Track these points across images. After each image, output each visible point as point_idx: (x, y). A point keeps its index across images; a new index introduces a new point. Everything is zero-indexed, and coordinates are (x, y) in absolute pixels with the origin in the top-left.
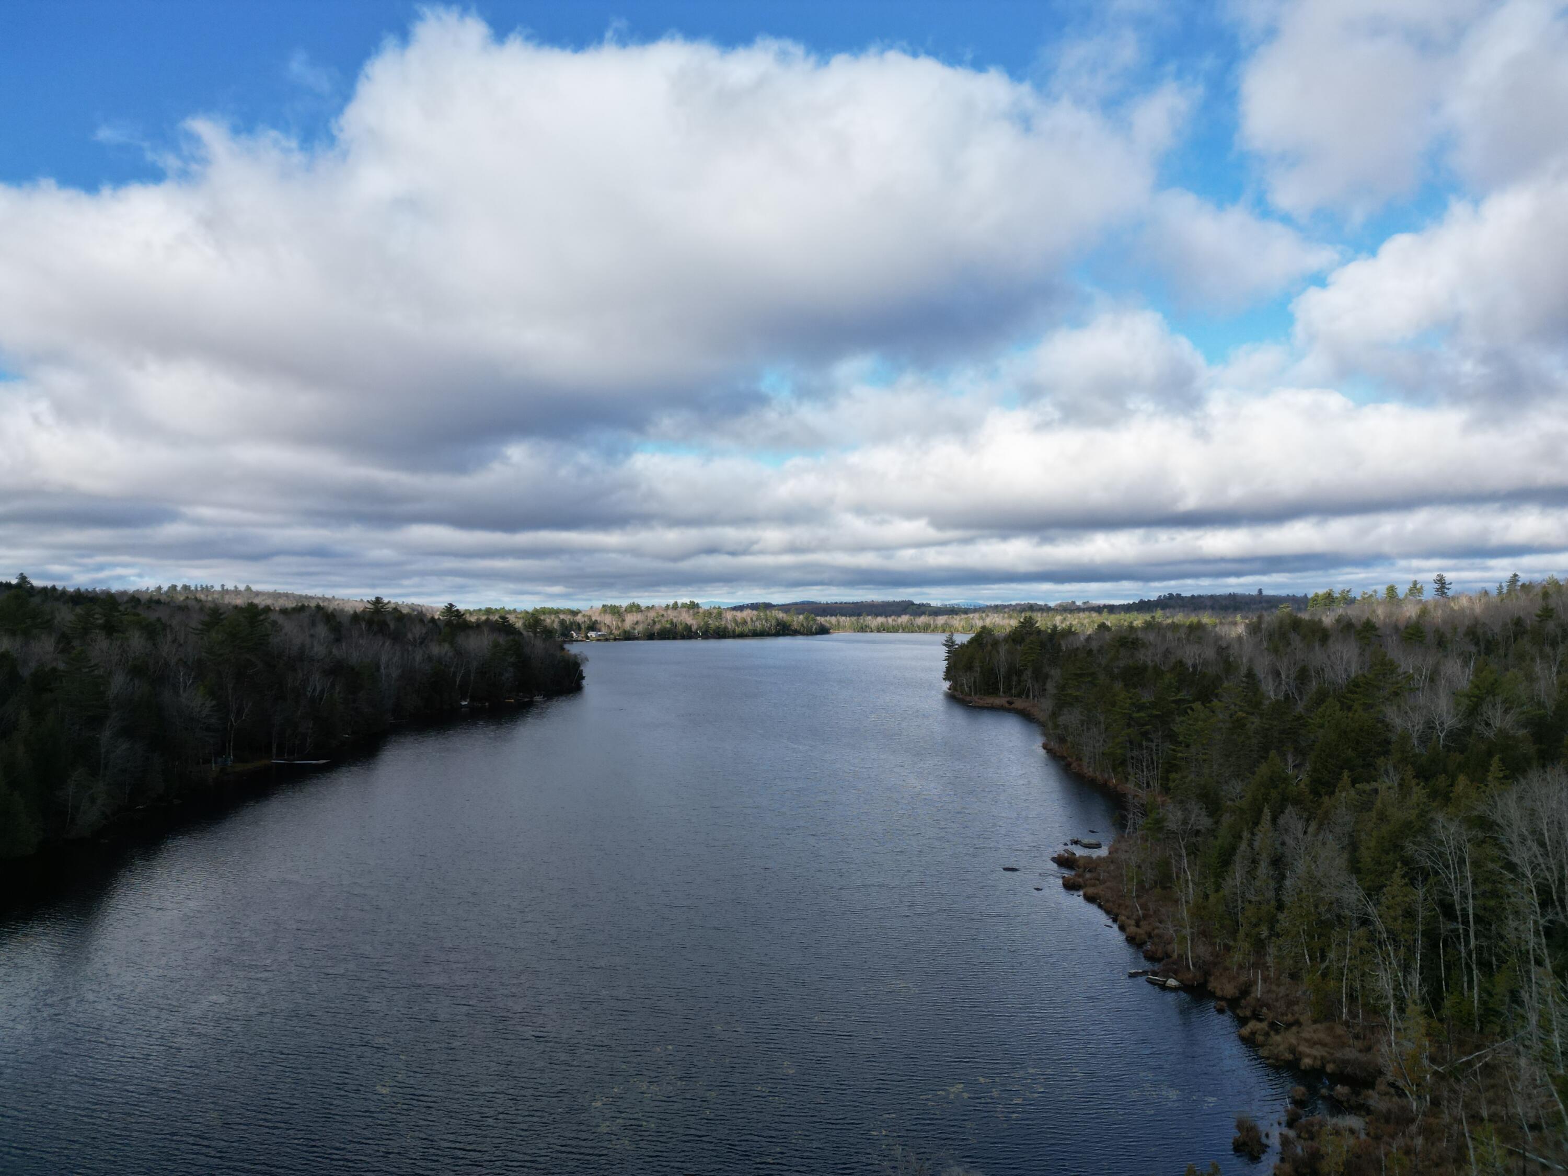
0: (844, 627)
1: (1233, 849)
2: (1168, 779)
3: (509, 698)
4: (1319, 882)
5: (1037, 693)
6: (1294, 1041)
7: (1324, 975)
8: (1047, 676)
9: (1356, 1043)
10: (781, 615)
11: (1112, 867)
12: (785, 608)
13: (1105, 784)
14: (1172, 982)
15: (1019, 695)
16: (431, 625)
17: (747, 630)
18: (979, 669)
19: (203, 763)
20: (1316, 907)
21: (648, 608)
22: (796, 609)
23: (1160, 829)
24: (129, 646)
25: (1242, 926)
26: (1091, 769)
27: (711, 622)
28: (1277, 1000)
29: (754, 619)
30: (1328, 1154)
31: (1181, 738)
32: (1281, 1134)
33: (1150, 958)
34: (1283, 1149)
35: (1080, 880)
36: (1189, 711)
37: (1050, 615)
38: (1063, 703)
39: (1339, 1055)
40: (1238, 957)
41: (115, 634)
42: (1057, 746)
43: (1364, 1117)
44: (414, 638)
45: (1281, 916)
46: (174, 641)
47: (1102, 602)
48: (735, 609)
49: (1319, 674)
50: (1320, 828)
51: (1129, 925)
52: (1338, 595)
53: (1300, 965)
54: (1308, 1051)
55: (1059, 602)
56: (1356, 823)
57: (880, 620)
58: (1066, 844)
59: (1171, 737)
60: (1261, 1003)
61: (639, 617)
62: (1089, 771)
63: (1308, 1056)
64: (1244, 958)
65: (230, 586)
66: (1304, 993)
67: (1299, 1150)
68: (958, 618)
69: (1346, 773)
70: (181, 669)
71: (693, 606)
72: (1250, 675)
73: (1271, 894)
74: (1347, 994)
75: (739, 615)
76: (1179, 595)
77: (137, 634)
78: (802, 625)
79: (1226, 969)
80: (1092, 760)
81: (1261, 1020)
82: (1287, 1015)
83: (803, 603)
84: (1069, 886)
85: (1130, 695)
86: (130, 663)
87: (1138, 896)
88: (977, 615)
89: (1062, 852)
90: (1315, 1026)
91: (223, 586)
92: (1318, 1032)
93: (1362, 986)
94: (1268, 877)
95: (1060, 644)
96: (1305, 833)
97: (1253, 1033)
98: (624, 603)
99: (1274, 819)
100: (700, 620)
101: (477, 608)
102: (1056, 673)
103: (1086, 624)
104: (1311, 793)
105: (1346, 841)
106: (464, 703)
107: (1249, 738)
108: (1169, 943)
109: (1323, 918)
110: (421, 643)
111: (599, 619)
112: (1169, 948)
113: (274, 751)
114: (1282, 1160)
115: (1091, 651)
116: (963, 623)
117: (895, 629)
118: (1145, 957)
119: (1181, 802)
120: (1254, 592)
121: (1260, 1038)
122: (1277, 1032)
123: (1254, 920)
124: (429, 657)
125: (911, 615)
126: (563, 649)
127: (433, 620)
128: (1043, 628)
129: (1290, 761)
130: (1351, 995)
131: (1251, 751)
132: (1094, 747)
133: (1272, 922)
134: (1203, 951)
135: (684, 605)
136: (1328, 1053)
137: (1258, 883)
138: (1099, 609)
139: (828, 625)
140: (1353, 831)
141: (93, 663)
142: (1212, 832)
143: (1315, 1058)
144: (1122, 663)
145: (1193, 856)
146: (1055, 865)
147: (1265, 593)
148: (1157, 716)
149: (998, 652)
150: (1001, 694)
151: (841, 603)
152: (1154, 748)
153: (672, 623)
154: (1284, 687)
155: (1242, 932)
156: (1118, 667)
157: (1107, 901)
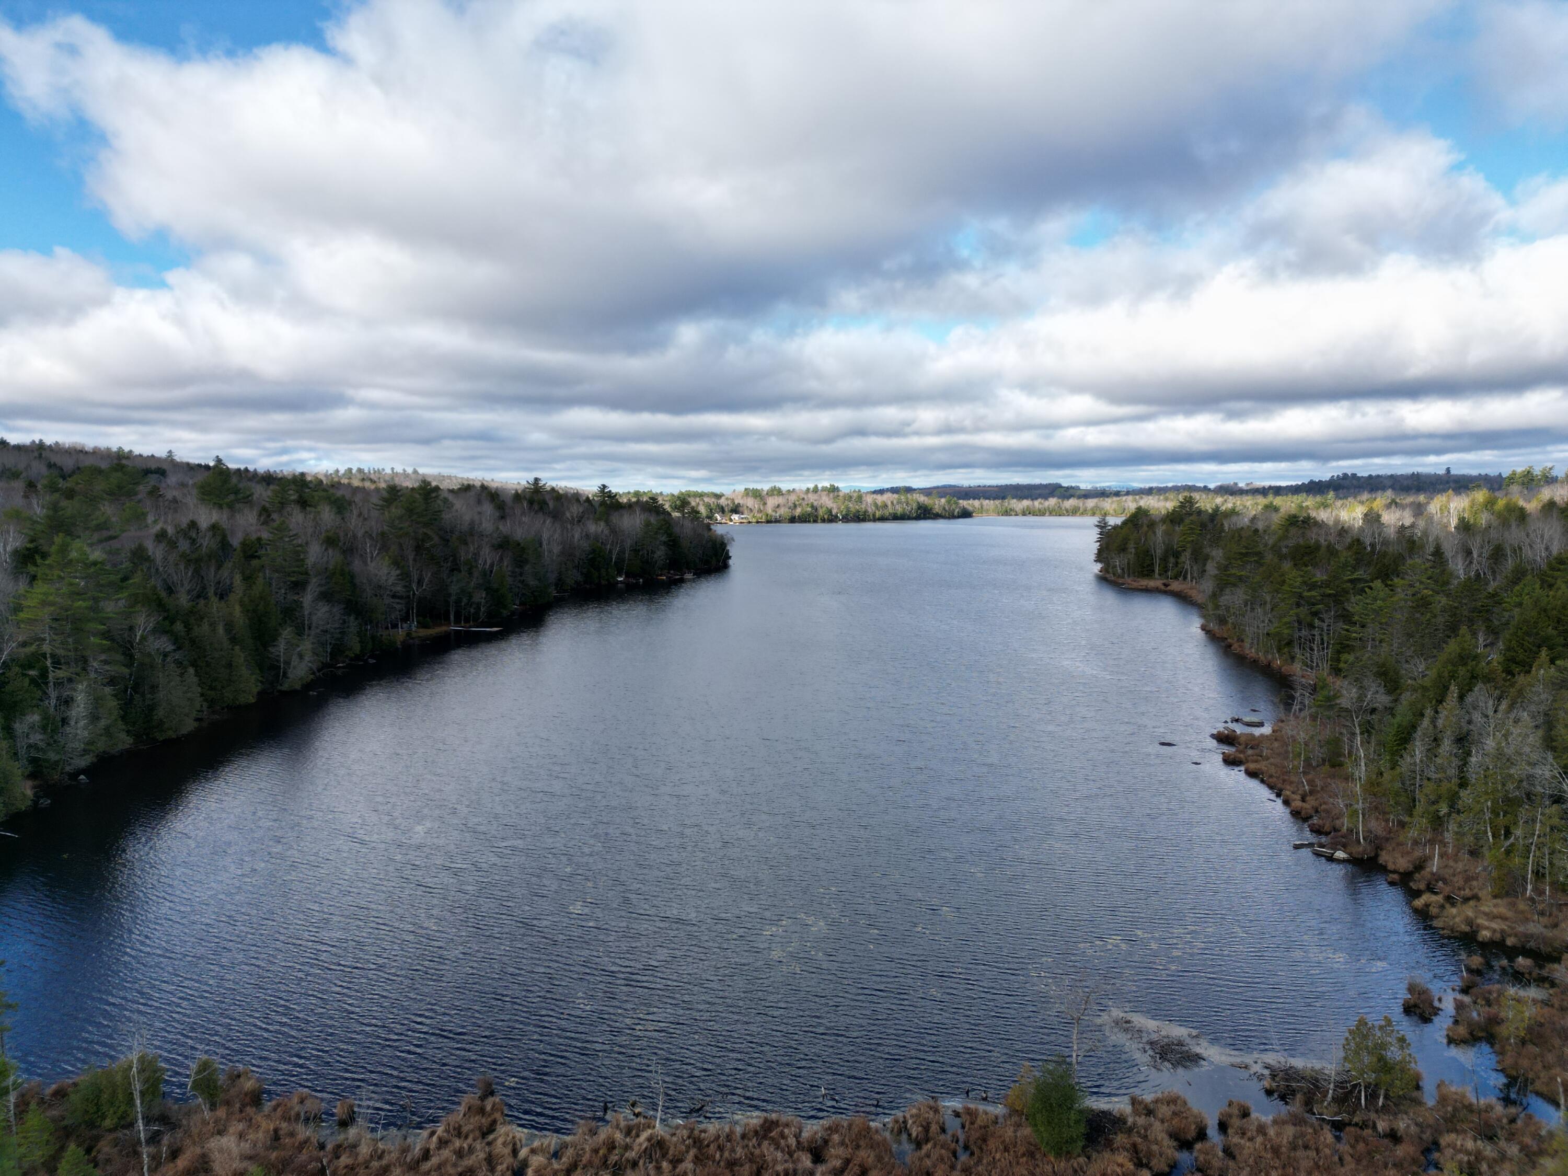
0: (987, 511)
1: (1414, 727)
2: (1339, 660)
3: (661, 575)
4: (1508, 760)
5: (1195, 575)
6: (1470, 914)
7: (1508, 852)
8: (1207, 558)
9: (1541, 919)
10: (922, 499)
11: (1276, 744)
12: (927, 492)
13: (1269, 665)
14: (1340, 854)
15: (1176, 578)
16: (587, 504)
17: (887, 514)
18: (1133, 551)
19: (392, 628)
20: (1504, 785)
21: (789, 491)
22: (938, 493)
23: (1331, 707)
24: (321, 519)
25: (1419, 801)
26: (1253, 650)
27: (851, 505)
28: (1454, 875)
29: (895, 502)
30: (1508, 1019)
31: (1356, 618)
32: (1455, 999)
33: (1317, 831)
34: (1457, 1012)
35: (1242, 756)
36: (1367, 589)
37: (1210, 497)
38: (1224, 583)
39: (1521, 929)
40: (1413, 833)
41: (308, 508)
42: (1216, 627)
43: (1547, 989)
44: (572, 517)
45: (1463, 793)
46: (360, 515)
47: (1267, 484)
48: (875, 492)
49: (1516, 554)
50: (1511, 707)
51: (1295, 800)
52: (1539, 473)
53: (1482, 842)
54: (1486, 923)
55: (1219, 484)
56: (1554, 701)
57: (1026, 503)
58: (1226, 722)
59: (1346, 617)
60: (1438, 878)
61: (780, 500)
62: (1251, 652)
63: (1487, 928)
64: (1419, 835)
65: (399, 469)
66: (1485, 869)
67: (1475, 1014)
68: (1109, 500)
69: (1544, 653)
70: (367, 540)
71: (833, 490)
72: (1438, 553)
73: (1452, 772)
74: (1533, 872)
75: (880, 499)
76: (1354, 475)
77: (327, 508)
78: (944, 509)
79: (1400, 844)
80: (1255, 642)
81: (1436, 893)
82: (1464, 890)
83: (944, 487)
84: (1230, 762)
85: (1302, 573)
86: (323, 535)
87: (1304, 773)
88: (1130, 498)
89: (1222, 730)
90: (1495, 901)
91: (393, 469)
92: (1501, 906)
93: (1551, 863)
94: (1451, 754)
95: (1222, 524)
96: (1495, 711)
97: (1427, 905)
98: (765, 487)
99: (1461, 697)
100: (840, 503)
101: (626, 491)
102: (1217, 554)
103: (1251, 506)
104: (1503, 672)
105: (1541, 720)
106: (620, 579)
107: (1435, 616)
108: (1338, 818)
109: (1510, 796)
110: (579, 521)
111: (741, 502)
112: (1338, 822)
113: (452, 617)
114: (1456, 1022)
115: (1256, 531)
116: (1114, 506)
117: (1041, 513)
118: (1311, 831)
119: (1357, 680)
120: (1442, 472)
121: (1434, 911)
122: (1453, 905)
123: (1432, 798)
124: (587, 535)
125: (1059, 498)
126: (710, 529)
127: (588, 499)
128: (1203, 509)
129: (1481, 640)
130: (1538, 872)
131: (1436, 630)
132: (1258, 627)
133: (1453, 800)
134: (1377, 826)
135: (824, 489)
136: (1509, 927)
137: (1439, 761)
138: (1264, 491)
139: (970, 509)
140: (1550, 710)
141: (291, 533)
142: (1390, 711)
143: (1494, 931)
144: (1291, 543)
145: (1366, 735)
146: (1215, 742)
147: (1453, 472)
148: (1330, 595)
149: (1154, 533)
150: (1157, 576)
151: (985, 486)
152: (1325, 628)
153: (812, 506)
154: (1475, 566)
155: (1419, 809)
156: (1287, 547)
157: (1271, 776)
